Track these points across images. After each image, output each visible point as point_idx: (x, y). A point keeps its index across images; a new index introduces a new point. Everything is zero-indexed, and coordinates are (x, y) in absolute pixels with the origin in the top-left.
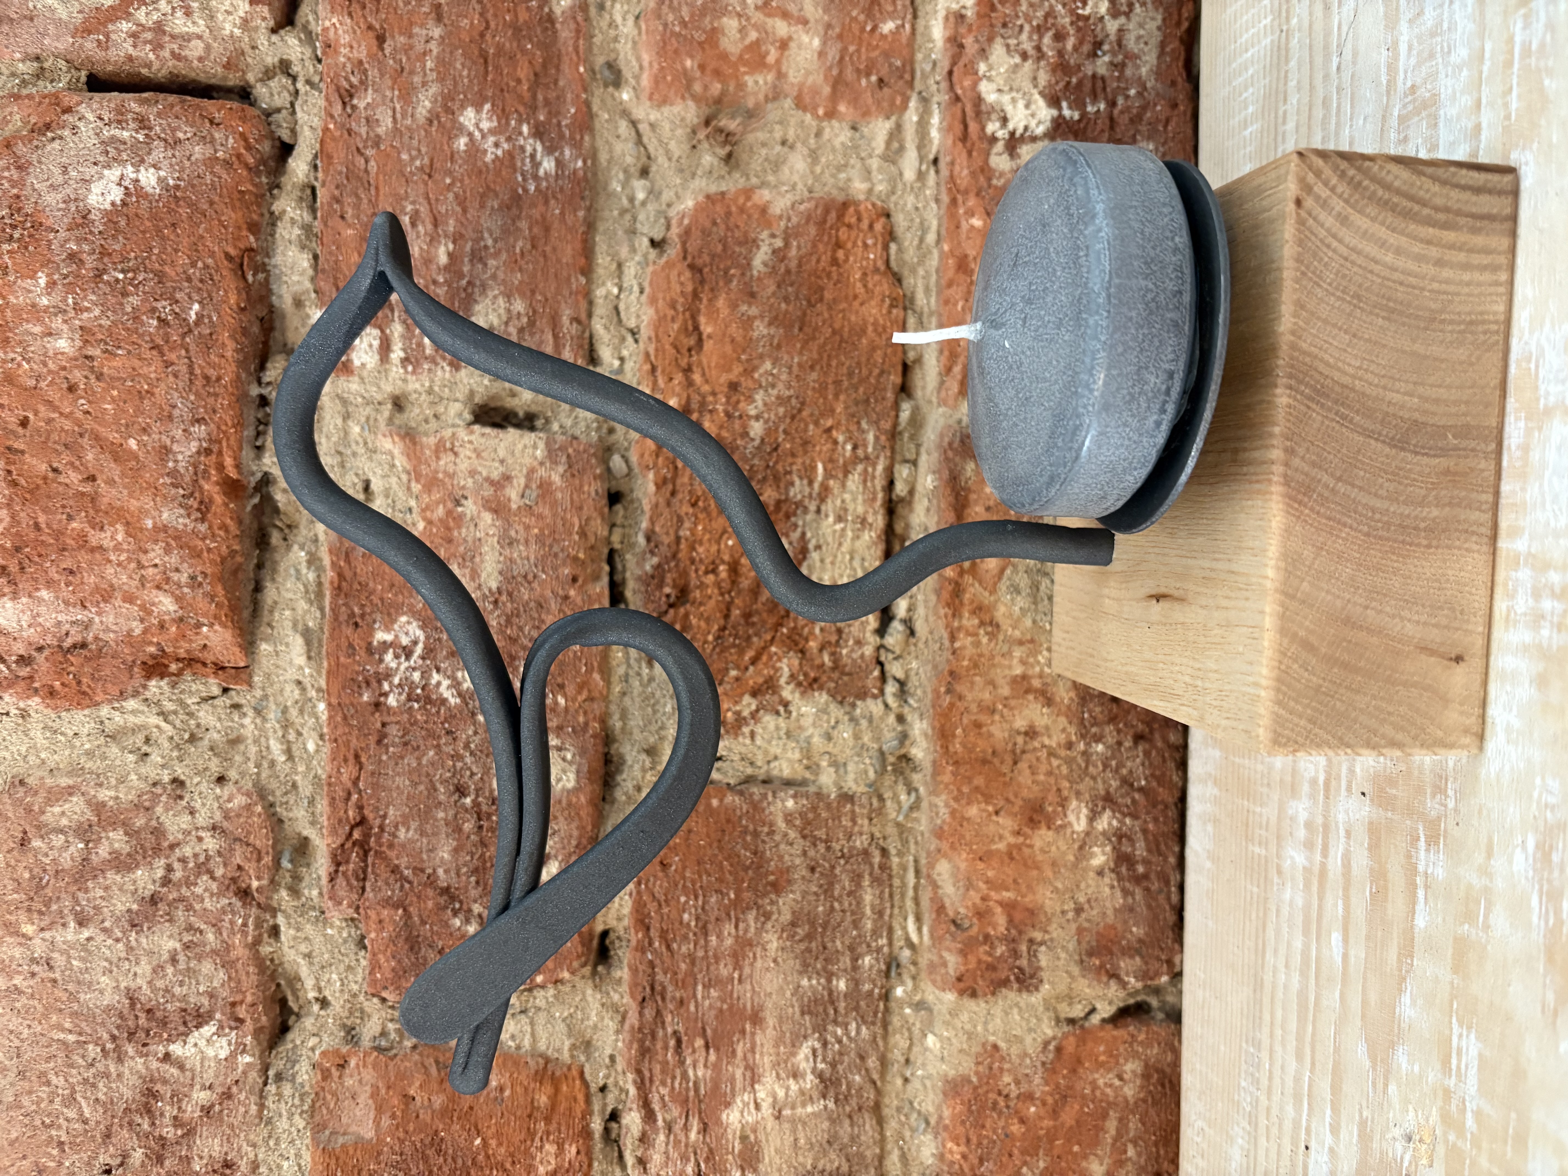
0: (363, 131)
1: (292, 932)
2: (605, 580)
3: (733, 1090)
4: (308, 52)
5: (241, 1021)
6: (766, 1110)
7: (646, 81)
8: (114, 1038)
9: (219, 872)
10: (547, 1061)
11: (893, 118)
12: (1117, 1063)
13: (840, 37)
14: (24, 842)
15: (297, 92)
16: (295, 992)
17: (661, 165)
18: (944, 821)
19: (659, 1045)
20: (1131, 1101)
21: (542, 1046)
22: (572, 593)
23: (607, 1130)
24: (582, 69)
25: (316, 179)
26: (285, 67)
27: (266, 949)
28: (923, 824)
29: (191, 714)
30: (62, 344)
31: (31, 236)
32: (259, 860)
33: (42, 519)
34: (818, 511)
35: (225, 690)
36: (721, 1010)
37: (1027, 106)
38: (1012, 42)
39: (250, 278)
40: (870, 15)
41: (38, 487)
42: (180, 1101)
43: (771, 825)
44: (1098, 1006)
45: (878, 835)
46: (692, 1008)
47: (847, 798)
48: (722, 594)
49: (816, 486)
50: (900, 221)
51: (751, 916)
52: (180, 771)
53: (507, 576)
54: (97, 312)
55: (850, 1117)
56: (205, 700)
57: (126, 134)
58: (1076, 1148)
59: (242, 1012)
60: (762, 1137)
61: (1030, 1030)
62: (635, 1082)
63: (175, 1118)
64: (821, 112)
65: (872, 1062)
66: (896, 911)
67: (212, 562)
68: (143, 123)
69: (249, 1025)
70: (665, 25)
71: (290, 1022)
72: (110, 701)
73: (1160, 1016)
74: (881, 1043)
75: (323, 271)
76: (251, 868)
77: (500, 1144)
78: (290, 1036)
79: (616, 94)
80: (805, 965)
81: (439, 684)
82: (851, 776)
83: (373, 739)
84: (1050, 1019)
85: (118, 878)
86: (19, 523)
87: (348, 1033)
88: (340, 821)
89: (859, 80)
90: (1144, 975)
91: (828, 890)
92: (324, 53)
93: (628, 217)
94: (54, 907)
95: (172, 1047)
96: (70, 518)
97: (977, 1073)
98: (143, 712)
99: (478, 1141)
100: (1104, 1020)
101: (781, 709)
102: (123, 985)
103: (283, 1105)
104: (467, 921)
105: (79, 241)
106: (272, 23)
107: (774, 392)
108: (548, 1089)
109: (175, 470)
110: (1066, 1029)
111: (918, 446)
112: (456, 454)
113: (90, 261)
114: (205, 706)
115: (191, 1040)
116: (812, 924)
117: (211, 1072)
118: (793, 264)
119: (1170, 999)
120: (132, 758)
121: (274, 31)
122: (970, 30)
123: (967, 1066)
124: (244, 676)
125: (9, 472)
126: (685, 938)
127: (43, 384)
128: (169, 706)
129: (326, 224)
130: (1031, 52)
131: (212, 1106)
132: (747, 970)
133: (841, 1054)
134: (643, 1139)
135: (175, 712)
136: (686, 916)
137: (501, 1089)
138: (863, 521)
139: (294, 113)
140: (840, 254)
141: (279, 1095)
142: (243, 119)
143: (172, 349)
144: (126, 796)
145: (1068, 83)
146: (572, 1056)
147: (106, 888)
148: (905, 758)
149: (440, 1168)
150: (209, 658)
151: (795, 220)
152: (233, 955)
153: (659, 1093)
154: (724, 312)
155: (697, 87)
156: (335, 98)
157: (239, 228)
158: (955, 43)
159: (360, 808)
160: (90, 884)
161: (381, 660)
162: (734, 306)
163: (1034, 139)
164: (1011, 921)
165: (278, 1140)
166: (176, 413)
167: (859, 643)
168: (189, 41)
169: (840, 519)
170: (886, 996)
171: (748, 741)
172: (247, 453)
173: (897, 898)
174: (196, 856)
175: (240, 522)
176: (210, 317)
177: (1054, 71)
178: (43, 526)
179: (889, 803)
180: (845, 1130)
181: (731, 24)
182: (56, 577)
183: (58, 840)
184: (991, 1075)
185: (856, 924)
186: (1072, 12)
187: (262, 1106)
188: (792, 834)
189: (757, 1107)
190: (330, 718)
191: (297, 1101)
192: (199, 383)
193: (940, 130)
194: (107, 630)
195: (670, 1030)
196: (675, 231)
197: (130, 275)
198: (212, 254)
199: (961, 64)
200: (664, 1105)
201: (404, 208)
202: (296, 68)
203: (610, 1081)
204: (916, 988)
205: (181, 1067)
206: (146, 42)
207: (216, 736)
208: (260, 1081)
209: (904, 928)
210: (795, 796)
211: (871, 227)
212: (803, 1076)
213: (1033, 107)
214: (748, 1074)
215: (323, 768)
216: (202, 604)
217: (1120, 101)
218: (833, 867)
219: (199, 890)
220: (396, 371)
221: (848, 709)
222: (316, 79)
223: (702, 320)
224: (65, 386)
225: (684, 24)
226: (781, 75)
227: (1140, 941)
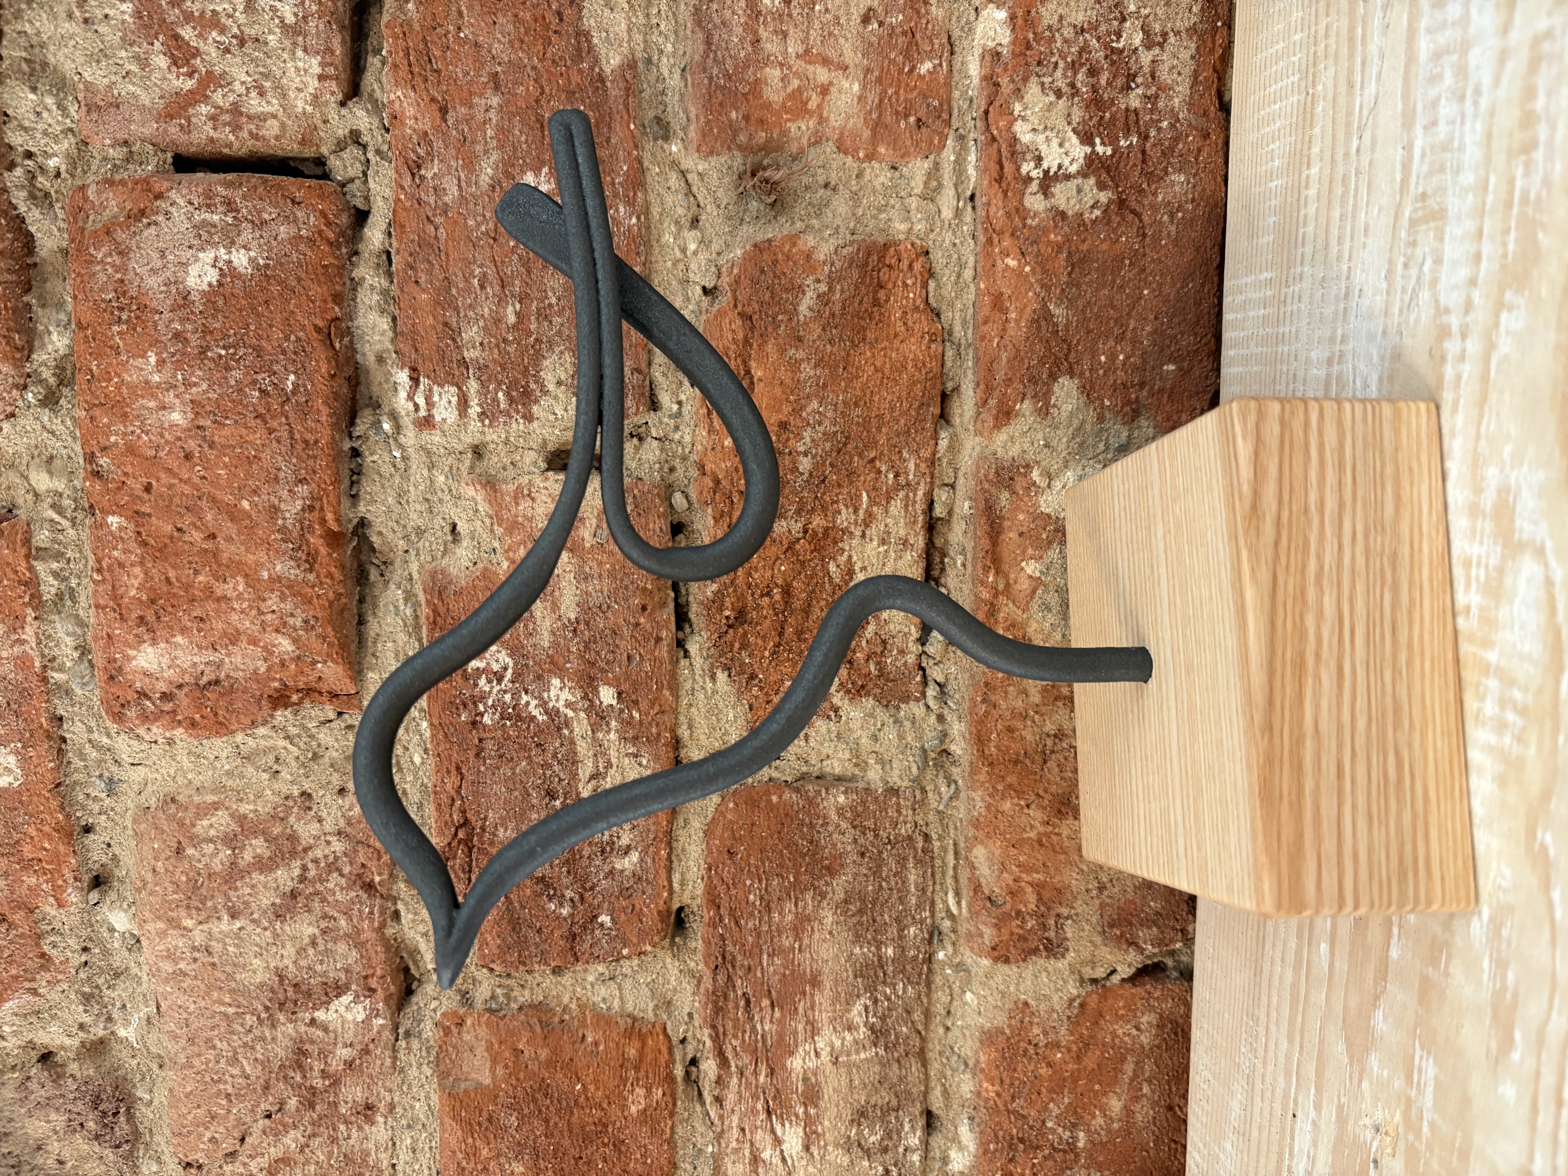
0: (432, 200)
1: (410, 916)
2: (672, 605)
3: (796, 1041)
4: (376, 123)
5: (373, 991)
6: (825, 1056)
7: (692, 134)
8: (267, 1009)
9: (347, 870)
10: (635, 1019)
11: (932, 157)
12: (1135, 1016)
13: (879, 80)
14: (179, 851)
15: (368, 161)
16: (416, 962)
17: (711, 214)
18: (980, 814)
19: (731, 1005)
20: (1147, 1047)
21: (629, 1007)
22: (642, 620)
23: (688, 1074)
24: (632, 127)
25: (391, 245)
26: (355, 137)
27: (389, 931)
28: (960, 811)
29: (312, 737)
30: (176, 417)
31: (137, 318)
32: (379, 859)
33: (172, 574)
34: (863, 536)
35: (340, 714)
36: (784, 975)
37: (1061, 145)
38: (1047, 80)
39: (337, 345)
40: (908, 56)
41: (165, 546)
42: (326, 1057)
43: (825, 818)
44: (1119, 969)
45: (921, 822)
46: (759, 974)
47: (893, 791)
48: (776, 614)
49: (861, 513)
50: (938, 258)
51: (809, 896)
52: (307, 786)
53: (584, 607)
54: (204, 386)
55: (898, 1061)
56: (324, 723)
57: (216, 218)
58: (1097, 1087)
59: (373, 983)
60: (821, 1079)
61: (1057, 990)
62: (711, 1036)
63: (323, 1071)
64: (861, 155)
65: (917, 1016)
66: (938, 887)
67: (322, 607)
68: (230, 206)
69: (380, 994)
70: (711, 78)
71: (414, 987)
72: (244, 730)
73: (1175, 974)
74: (925, 1000)
75: (402, 334)
76: (373, 865)
77: (598, 1089)
78: (414, 999)
79: (666, 146)
80: (857, 936)
81: (528, 703)
82: (896, 772)
83: (471, 754)
84: (1075, 981)
85: (262, 878)
86: (152, 578)
87: (463, 996)
88: (446, 823)
89: (898, 122)
90: (1160, 942)
91: (876, 872)
92: (391, 124)
93: (681, 266)
94: (209, 904)
95: (316, 1014)
96: (197, 572)
97: (1010, 1026)
98: (271, 737)
99: (579, 1087)
100: (1123, 980)
101: (832, 714)
102: (272, 965)
103: (412, 1057)
104: (561, 905)
105: (182, 321)
106: (340, 97)
107: (822, 429)
108: (637, 1044)
109: (284, 527)
110: (1089, 988)
111: (956, 470)
112: (533, 499)
113: (194, 340)
114: (324, 730)
115: (332, 1007)
116: (863, 901)
117: (351, 1033)
118: (837, 308)
119: (1184, 958)
120: (265, 776)
121: (343, 104)
122: (1005, 70)
123: (1001, 1020)
124: (355, 702)
125: (139, 533)
126: (752, 914)
127: (162, 454)
128: (293, 731)
129: (402, 291)
130: (1065, 89)
131: (354, 1060)
132: (806, 941)
133: (889, 1009)
134: (719, 1081)
135: (299, 736)
136: (752, 897)
137: (596, 1044)
138: (905, 542)
139: (366, 182)
140: (882, 294)
141: (409, 1049)
142: (321, 197)
143: (273, 417)
144: (264, 809)
145: (1102, 118)
146: (656, 1015)
147: (253, 887)
148: (946, 752)
149: (548, 1108)
150: (324, 687)
151: (838, 265)
152: (363, 937)
153: (731, 1044)
154: (774, 356)
155: (742, 138)
156: (405, 170)
157: (325, 301)
158: (991, 81)
159: (464, 812)
160: (239, 884)
161: (476, 685)
162: (782, 351)
163: (1068, 177)
164: (1040, 899)
165: (410, 1087)
166: (282, 475)
167: (902, 652)
168: (265, 120)
169: (883, 542)
170: (929, 959)
171: (803, 743)
172: (346, 502)
173: (938, 876)
174: (326, 857)
175: (343, 567)
176: (305, 386)
177: (1087, 107)
178: (174, 580)
179: (930, 795)
180: (894, 1071)
181: (773, 74)
182: (189, 624)
183: (209, 848)
184: (1022, 1027)
185: (901, 900)
186: (1107, 46)
187: (395, 1059)
188: (844, 825)
189: (817, 1054)
190: (433, 735)
191: (424, 1054)
192: (299, 447)
193: (976, 168)
194: (237, 669)
195: (739, 993)
196: (725, 280)
197: (231, 351)
198: (303, 328)
199: (997, 104)
200: (737, 1054)
201: (473, 271)
202: (366, 138)
203: (689, 1035)
204: (955, 951)
205: (326, 1030)
206: (225, 124)
207: (335, 754)
208: (392, 1038)
209: (945, 902)
210: (845, 792)
211: (910, 266)
212: (857, 1029)
213: (1067, 145)
214: (809, 1028)
215: (429, 778)
216: (316, 645)
217: (1153, 133)
218: (880, 852)
219: (331, 885)
220: (475, 425)
221: (892, 711)
222: (385, 148)
223: (753, 364)
224: (182, 455)
225: (728, 77)
226: (822, 120)
227: (1158, 913)
